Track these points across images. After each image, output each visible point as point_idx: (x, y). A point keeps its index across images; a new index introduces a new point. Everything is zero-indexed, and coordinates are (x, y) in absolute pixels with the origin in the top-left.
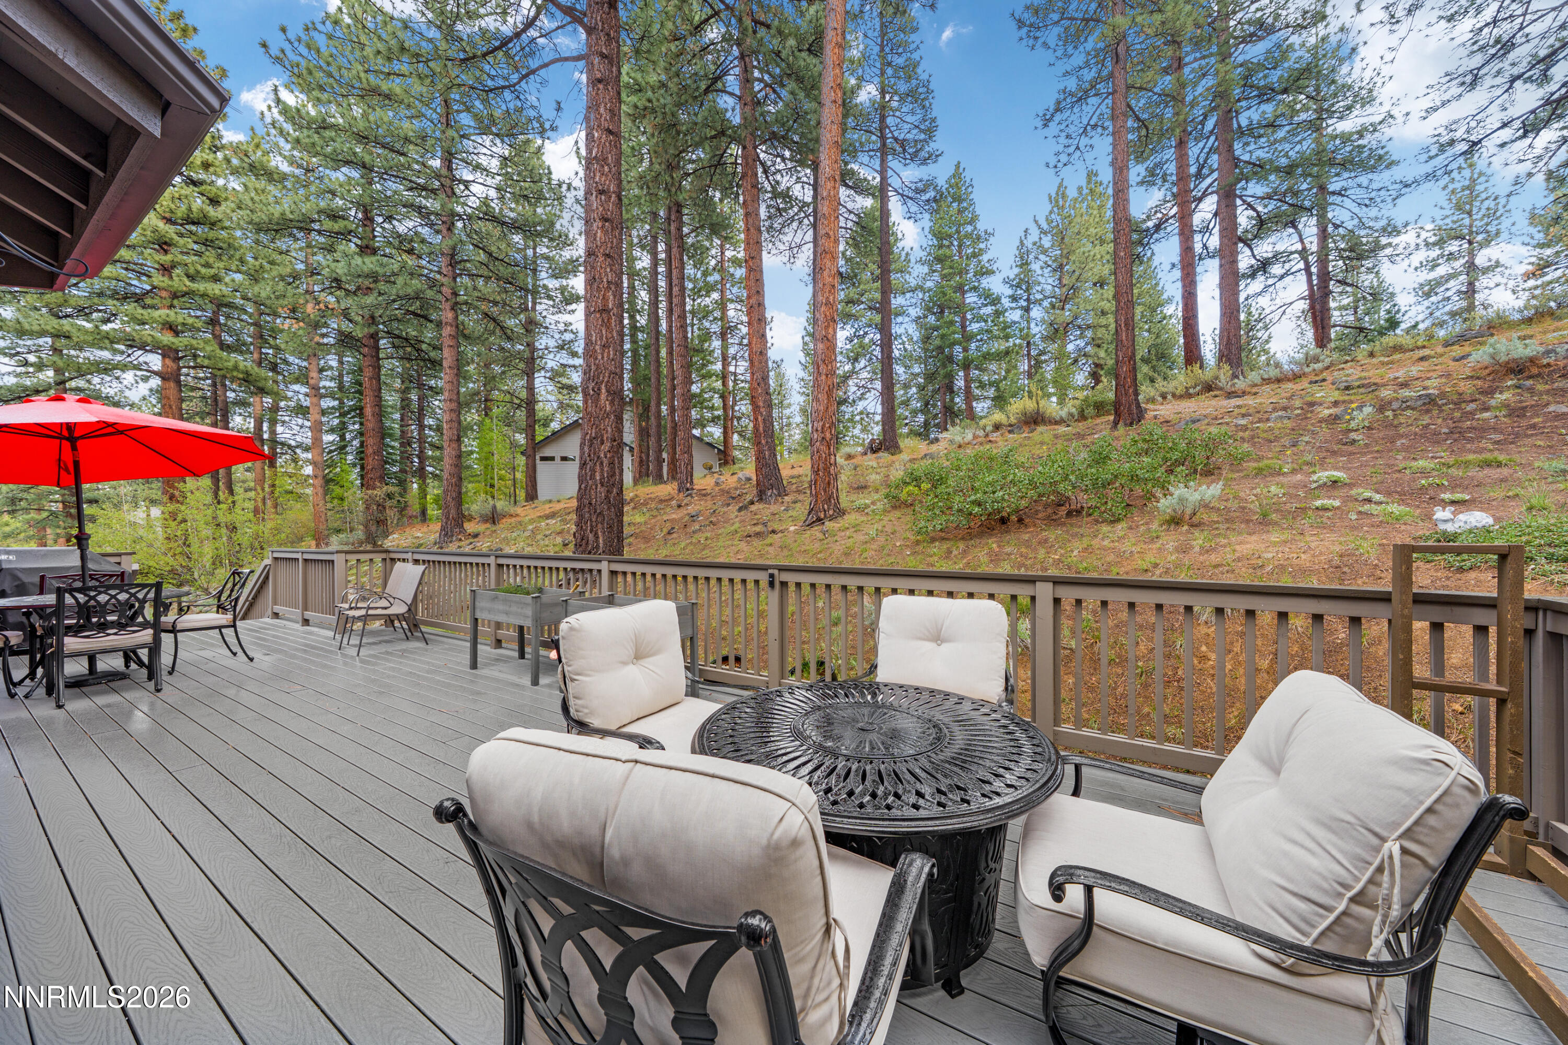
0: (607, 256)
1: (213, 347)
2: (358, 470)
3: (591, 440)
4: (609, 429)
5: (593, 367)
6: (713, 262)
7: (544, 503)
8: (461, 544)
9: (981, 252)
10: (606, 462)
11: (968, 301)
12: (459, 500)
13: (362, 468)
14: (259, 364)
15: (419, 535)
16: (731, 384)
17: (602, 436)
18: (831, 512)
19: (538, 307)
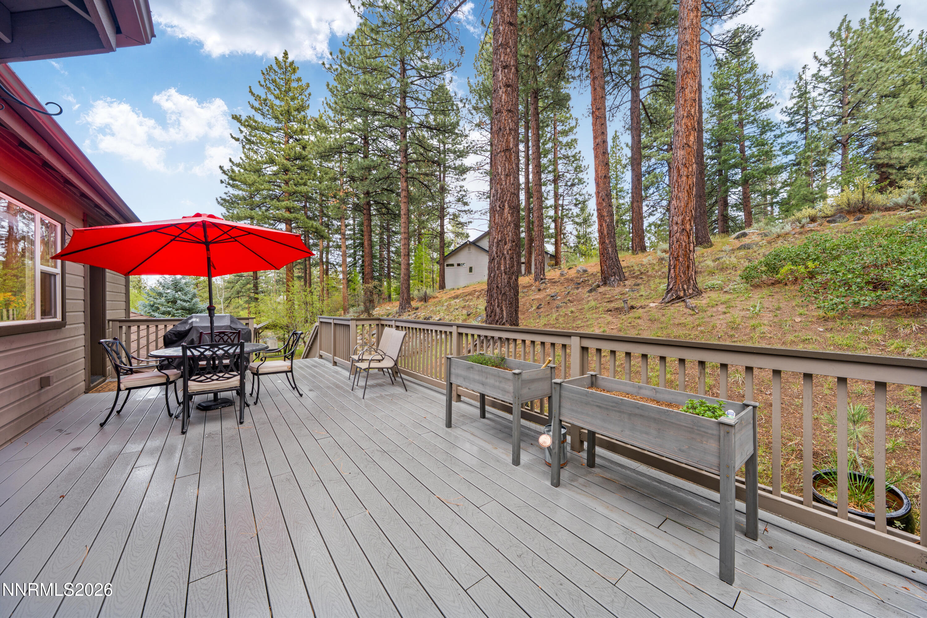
0: (509, 111)
1: (303, 218)
2: (361, 275)
3: (498, 243)
4: (510, 234)
5: (499, 191)
6: (549, 135)
7: (450, 290)
8: (410, 313)
9: (761, 92)
10: (508, 257)
11: (745, 132)
12: (408, 288)
13: (363, 274)
14: (322, 224)
15: (388, 308)
16: (560, 212)
17: (505, 239)
18: (691, 291)
19: (446, 179)
